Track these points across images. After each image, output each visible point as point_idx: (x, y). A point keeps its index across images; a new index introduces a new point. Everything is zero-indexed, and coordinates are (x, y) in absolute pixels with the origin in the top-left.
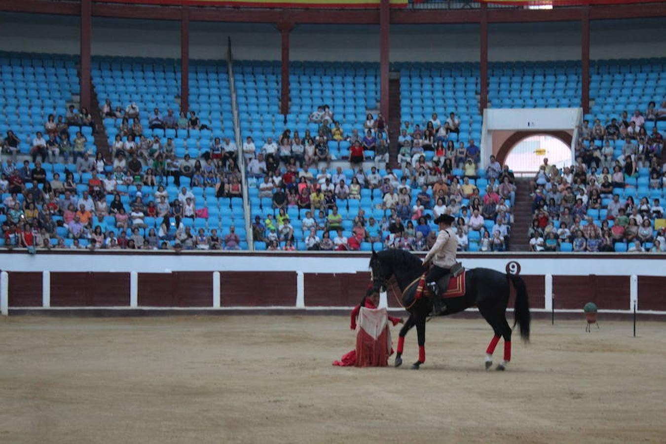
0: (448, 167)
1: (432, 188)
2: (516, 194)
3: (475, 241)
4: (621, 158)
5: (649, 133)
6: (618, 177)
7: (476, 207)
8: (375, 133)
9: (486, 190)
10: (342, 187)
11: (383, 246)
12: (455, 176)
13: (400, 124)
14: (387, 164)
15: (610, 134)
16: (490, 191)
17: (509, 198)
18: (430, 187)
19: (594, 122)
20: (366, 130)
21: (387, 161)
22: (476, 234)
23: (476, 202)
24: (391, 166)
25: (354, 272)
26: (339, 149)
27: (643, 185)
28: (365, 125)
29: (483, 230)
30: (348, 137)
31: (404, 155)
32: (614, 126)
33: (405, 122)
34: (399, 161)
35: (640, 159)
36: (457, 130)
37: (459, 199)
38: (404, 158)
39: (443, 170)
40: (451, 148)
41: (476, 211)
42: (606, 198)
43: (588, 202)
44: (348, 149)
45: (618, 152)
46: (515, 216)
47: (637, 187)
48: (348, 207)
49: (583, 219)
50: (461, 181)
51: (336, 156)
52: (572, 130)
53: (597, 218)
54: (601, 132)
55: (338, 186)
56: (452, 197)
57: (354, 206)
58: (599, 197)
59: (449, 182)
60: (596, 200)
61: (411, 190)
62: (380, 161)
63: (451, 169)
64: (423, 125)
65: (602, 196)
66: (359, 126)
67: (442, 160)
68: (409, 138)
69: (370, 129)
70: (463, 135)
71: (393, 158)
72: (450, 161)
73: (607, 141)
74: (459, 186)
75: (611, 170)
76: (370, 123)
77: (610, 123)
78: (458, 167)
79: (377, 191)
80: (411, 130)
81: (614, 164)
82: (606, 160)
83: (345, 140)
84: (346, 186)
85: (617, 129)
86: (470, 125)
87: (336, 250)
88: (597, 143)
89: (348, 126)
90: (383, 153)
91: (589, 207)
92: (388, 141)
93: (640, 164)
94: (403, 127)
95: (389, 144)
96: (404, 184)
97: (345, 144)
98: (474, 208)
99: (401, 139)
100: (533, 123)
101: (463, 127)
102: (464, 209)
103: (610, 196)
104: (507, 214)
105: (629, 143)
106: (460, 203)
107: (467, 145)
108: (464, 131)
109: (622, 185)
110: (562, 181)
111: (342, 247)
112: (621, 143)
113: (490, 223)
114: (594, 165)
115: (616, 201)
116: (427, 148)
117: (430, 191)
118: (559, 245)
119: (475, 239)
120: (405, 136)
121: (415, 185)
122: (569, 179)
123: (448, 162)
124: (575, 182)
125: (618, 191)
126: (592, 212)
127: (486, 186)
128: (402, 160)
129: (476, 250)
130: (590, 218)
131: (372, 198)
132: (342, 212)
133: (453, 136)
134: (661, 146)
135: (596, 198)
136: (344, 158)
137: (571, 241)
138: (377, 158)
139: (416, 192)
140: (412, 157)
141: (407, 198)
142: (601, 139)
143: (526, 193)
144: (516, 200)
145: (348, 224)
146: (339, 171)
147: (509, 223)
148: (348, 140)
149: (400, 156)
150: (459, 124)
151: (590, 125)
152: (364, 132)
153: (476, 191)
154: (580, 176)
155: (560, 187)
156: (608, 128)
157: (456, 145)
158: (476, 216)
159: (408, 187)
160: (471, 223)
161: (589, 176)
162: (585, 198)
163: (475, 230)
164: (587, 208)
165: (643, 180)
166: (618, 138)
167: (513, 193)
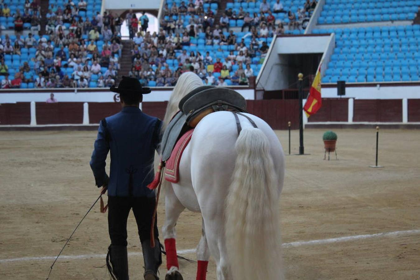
0: (79, 33)
1: (68, 47)
2: (123, 51)
3: (94, 81)
4: (188, 27)
5: (206, 11)
6: (186, 39)
7: (96, 58)
8: (31, 11)
9: (102, 48)
10: (8, 47)
11: (34, 85)
12: (83, 39)
13: (48, 5)
14: (39, 32)
15: (181, 12)
16: (105, 48)
17: (117, 53)
18: (67, 47)
19: (172, 4)
20: (25, 10)
21: (39, 29)
22: (95, 77)
23: (96, 55)
24: (41, 33)
25: (15, 102)
26: (7, 22)
27: (201, 44)
28: (24, 6)
29: (100, 74)
30: (14, 14)
31: (50, 25)
32: (184, 6)
33: (51, 4)
34: (47, 29)
35: (200, 27)
36: (85, 10)
37: (85, 53)
38: (50, 28)
39: (75, 35)
40: (81, 21)
41: (95, 62)
42: (178, 52)
43: (167, 55)
44: (13, 22)
45: (186, 23)
46: (121, 64)
47: (197, 45)
48: (12, 60)
49: (163, 66)
50: (86, 43)
51: (5, 27)
52: (158, 9)
53: (172, 65)
54: (176, 11)
55: (6, 46)
56: (80, 53)
57: (17, 59)
58: (174, 52)
59: (79, 43)
60: (172, 53)
61: (54, 48)
62: (35, 30)
63: (81, 34)
64: (64, 6)
65: (176, 51)
66: (21, 7)
67: (75, 28)
68: (53, 14)
69: (27, 9)
70: (89, 13)
71: (43, 28)
72: (80, 29)
73: (180, 17)
74: (85, 46)
75: (181, 35)
76: (28, 5)
77: (181, 5)
78: (85, 34)
79: (32, 50)
80: (55, 9)
81: (183, 31)
82: (179, 28)
83: (12, 16)
84: (11, 47)
85: (186, 8)
86: (94, 6)
87: (4, 88)
88: (174, 17)
89: (13, 7)
90: (36, 25)
91: (168, 58)
92: (41, 17)
93: (200, 31)
94: (50, 7)
95: (41, 19)
96: (50, 45)
97: (11, 19)
98: (94, 60)
99: (48, 16)
100: (134, 5)
101: (89, 7)
102: (88, 60)
103: (181, 51)
104: (116, 64)
105: (193, 17)
106: (86, 57)
107: (91, 19)
108: (90, 10)
109: (188, 44)
110: (151, 42)
111: (8, 87)
112: (189, 17)
113: (104, 69)
114: (171, 31)
115: (185, 54)
116: (65, 21)
117: (66, 49)
118: (148, 82)
119: (95, 80)
120: (51, 14)
121: (57, 46)
122: (155, 41)
123: (79, 30)
124: (159, 42)
125: (185, 47)
126: (169, 61)
127: (101, 45)
128: (49, 29)
129: (94, 87)
130: (167, 65)
131: (29, 54)
132: (8, 63)
133: (82, 13)
134: (213, 20)
135: (171, 53)
136: (11, 28)
137: (155, 80)
138: (33, 28)
139: (57, 50)
140: (55, 26)
141: (50, 53)
142: (176, 15)
143: (129, 49)
144: (122, 54)
145: (11, 71)
146: (7, 37)
147: (117, 69)
148: (14, 16)
149: (47, 27)
150: (86, 6)
151: (169, 6)
152: (24, 11)
153: (96, 49)
154: (162, 38)
155: (149, 45)
156: (180, 8)
157: (84, 19)
158: (96, 65)
159: (52, 46)
160: (92, 69)
161: (168, 39)
162: (164, 53)
163: (94, 74)
164: (166, 59)
165: (201, 41)
166: (187, 14)
167: (120, 50)
